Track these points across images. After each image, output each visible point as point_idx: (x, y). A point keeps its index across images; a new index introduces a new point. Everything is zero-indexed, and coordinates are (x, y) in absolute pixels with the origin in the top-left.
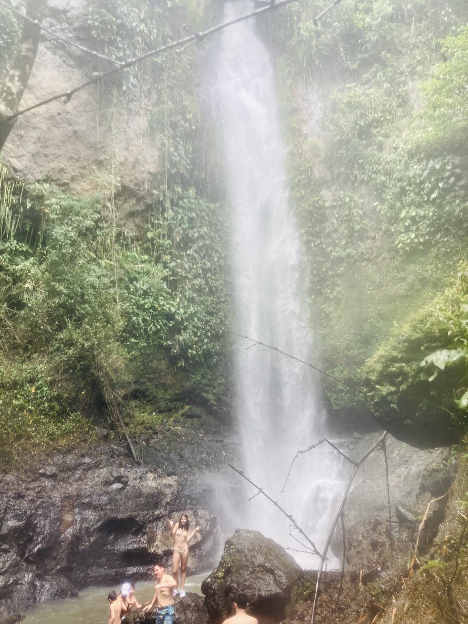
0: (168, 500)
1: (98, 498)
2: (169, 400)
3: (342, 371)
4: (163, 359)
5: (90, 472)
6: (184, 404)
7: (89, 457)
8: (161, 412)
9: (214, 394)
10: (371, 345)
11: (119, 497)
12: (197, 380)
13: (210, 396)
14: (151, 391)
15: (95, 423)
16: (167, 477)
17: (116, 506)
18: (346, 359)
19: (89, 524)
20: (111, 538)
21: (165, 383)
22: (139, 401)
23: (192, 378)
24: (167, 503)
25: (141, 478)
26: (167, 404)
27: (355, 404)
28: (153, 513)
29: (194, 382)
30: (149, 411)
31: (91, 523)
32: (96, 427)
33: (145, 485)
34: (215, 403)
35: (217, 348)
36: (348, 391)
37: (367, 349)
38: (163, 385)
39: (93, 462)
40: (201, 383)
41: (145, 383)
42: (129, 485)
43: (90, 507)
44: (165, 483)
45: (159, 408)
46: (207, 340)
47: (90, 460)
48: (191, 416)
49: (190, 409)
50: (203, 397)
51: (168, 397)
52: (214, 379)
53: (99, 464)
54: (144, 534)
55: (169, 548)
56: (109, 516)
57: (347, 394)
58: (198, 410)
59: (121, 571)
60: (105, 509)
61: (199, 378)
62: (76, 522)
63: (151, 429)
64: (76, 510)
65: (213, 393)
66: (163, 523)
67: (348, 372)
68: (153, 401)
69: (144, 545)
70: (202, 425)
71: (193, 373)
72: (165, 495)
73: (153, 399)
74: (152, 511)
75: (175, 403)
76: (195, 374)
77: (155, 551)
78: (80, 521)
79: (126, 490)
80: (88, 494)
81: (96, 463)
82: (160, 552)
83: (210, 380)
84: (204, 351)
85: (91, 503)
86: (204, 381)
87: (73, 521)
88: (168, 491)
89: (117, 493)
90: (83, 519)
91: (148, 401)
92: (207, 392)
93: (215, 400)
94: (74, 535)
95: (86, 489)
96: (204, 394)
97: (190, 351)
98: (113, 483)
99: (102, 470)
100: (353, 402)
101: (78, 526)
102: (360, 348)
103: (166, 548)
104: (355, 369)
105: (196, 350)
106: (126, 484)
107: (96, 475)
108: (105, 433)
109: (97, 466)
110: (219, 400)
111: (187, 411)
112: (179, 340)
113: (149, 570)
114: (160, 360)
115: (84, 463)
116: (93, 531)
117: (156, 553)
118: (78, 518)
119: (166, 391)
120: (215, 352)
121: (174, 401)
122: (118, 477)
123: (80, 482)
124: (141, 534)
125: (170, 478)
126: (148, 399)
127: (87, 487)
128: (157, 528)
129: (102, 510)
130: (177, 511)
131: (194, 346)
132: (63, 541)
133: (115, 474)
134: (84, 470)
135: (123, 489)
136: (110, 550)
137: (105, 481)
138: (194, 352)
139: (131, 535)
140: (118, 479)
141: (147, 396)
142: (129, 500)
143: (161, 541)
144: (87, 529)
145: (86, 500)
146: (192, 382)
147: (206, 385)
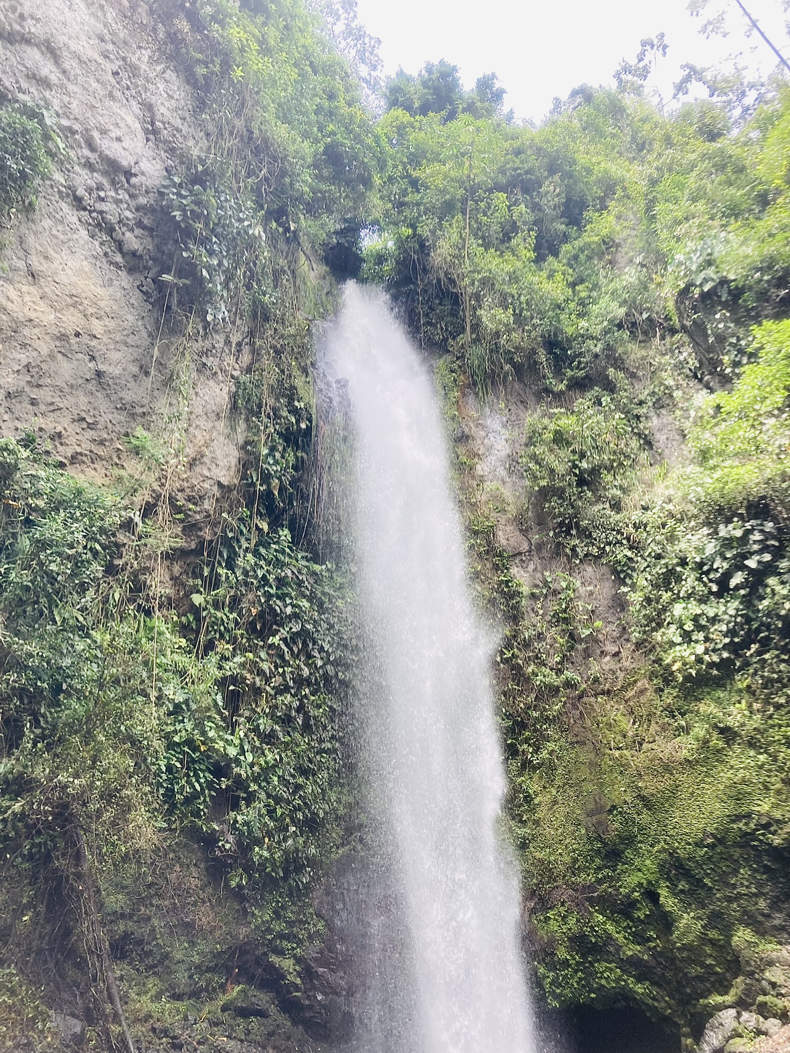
2: (198, 967)
3: (564, 917)
4: (195, 865)
6: (227, 980)
8: (177, 997)
9: (298, 960)
10: (624, 864)
12: (263, 922)
13: (288, 964)
14: (160, 941)
15: (50, 1001)
18: (571, 892)
21: (194, 921)
22: (130, 964)
23: (253, 914)
26: (190, 977)
27: (593, 995)
29: (257, 928)
30: (153, 992)
32: (51, 1012)
34: (298, 981)
35: (312, 850)
36: (578, 963)
37: (613, 871)
38: (189, 926)
40: (269, 930)
41: (149, 918)
45: (172, 987)
46: (294, 829)
48: (244, 1013)
49: (243, 991)
50: (272, 965)
51: (196, 959)
52: (301, 921)
57: (576, 971)
58: (263, 999)
61: (267, 917)
63: (166, 1036)
65: (295, 956)
67: (578, 921)
68: (160, 969)
70: (270, 1034)
71: (256, 904)
73: (161, 962)
75: (208, 975)
76: (261, 907)
83: (291, 924)
84: (285, 852)
86: (277, 927)
91: (149, 967)
92: (280, 952)
93: (299, 974)
96: (274, 959)
97: (257, 849)
100: (590, 992)
102: (599, 869)
104: (591, 913)
105: (269, 849)
108: (78, 1030)
110: (308, 974)
111: (236, 999)
112: (236, 821)
114: (189, 865)
119: (193, 943)
120: (307, 858)
121: (209, 970)
126: (149, 961)
131: (267, 840)
138: (266, 854)
141: (149, 954)
146: (252, 926)
147: (281, 936)
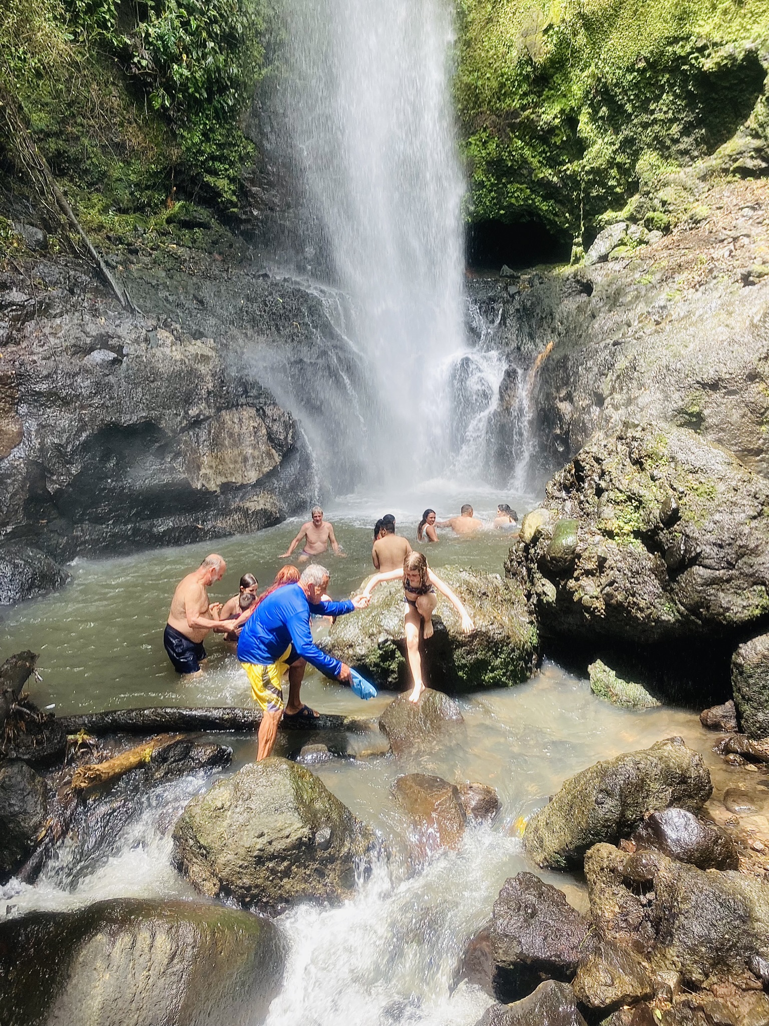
0: (210, 386)
1: (68, 382)
2: (136, 185)
3: (486, 142)
4: (113, 84)
5: (30, 326)
6: (167, 197)
7: (21, 289)
8: (123, 211)
9: (232, 180)
10: (551, 89)
11: (112, 379)
12: (194, 144)
13: (222, 183)
14: (94, 160)
16: (193, 342)
17: (111, 398)
18: (493, 118)
19: (60, 437)
20: (111, 464)
21: (124, 142)
22: (71, 181)
23: (182, 137)
24: (209, 393)
25: (146, 340)
26: (132, 194)
27: (502, 212)
28: (186, 413)
29: (188, 149)
30: (99, 206)
31: (65, 436)
32: (10, 221)
33: (159, 354)
34: (234, 198)
35: (234, 70)
36: (492, 185)
37: (539, 97)
38: (120, 147)
39: (32, 302)
40: (201, 153)
42: (127, 355)
43: (54, 402)
44: (193, 352)
45: (116, 202)
46: (212, 44)
47: (25, 297)
48: (189, 225)
49: (183, 206)
50: (207, 184)
51: (133, 177)
52: (231, 145)
53: (49, 306)
54: (178, 454)
55: (229, 479)
56: (102, 420)
57: (491, 191)
58: (202, 213)
59: (144, 526)
60: (90, 406)
61: (196, 140)
62: (30, 434)
63: (122, 244)
64: (23, 409)
65: (228, 177)
66: (210, 432)
67: (497, 146)
68: (99, 186)
69: (183, 476)
70: (215, 243)
71: (183, 126)
72: (201, 377)
73: (100, 180)
74: (184, 407)
75: (149, 193)
76: (190, 130)
77: (203, 486)
78: (37, 431)
79: (124, 365)
80: (45, 373)
81: (41, 303)
82: (213, 486)
83: (220, 146)
84: (207, 71)
85: (56, 394)
86: (210, 148)
87: (21, 434)
88: (203, 369)
89: (107, 372)
90: (44, 427)
91: (90, 185)
92: (214, 173)
93: (234, 193)
94: (30, 463)
95: (35, 362)
96: (208, 178)
97: (175, 67)
98: (92, 349)
99: (58, 321)
100: (499, 209)
101: (36, 442)
102: (525, 94)
103: (224, 480)
105: (189, 67)
106: (119, 350)
107: (47, 330)
108: (40, 236)
109: (44, 310)
110: (243, 192)
111: (178, 213)
112: (148, 35)
113: (197, 520)
114: (106, 83)
115: (12, 304)
116: (74, 452)
117: (207, 489)
118: (32, 425)
119: (128, 163)
120: (229, 78)
121: (148, 188)
122: (102, 335)
123: (12, 348)
124: (172, 455)
125: (199, 342)
126: (88, 178)
127: (35, 358)
128: (197, 442)
129: (82, 407)
130: (227, 408)
131: (184, 57)
132: (9, 476)
133: (93, 329)
134: (16, 319)
135: (116, 361)
136: (114, 488)
137: (74, 346)
138: (186, 73)
139: (151, 458)
140: (103, 342)
141: (86, 172)
142: (136, 385)
143: (211, 467)
144: (58, 447)
145: (43, 387)
146: (183, 148)
147: (213, 158)
